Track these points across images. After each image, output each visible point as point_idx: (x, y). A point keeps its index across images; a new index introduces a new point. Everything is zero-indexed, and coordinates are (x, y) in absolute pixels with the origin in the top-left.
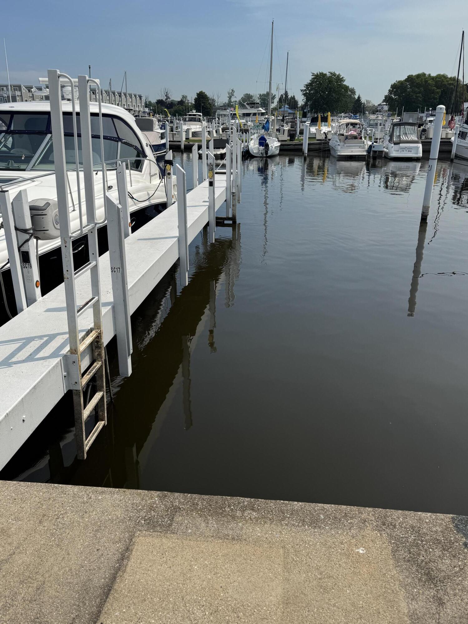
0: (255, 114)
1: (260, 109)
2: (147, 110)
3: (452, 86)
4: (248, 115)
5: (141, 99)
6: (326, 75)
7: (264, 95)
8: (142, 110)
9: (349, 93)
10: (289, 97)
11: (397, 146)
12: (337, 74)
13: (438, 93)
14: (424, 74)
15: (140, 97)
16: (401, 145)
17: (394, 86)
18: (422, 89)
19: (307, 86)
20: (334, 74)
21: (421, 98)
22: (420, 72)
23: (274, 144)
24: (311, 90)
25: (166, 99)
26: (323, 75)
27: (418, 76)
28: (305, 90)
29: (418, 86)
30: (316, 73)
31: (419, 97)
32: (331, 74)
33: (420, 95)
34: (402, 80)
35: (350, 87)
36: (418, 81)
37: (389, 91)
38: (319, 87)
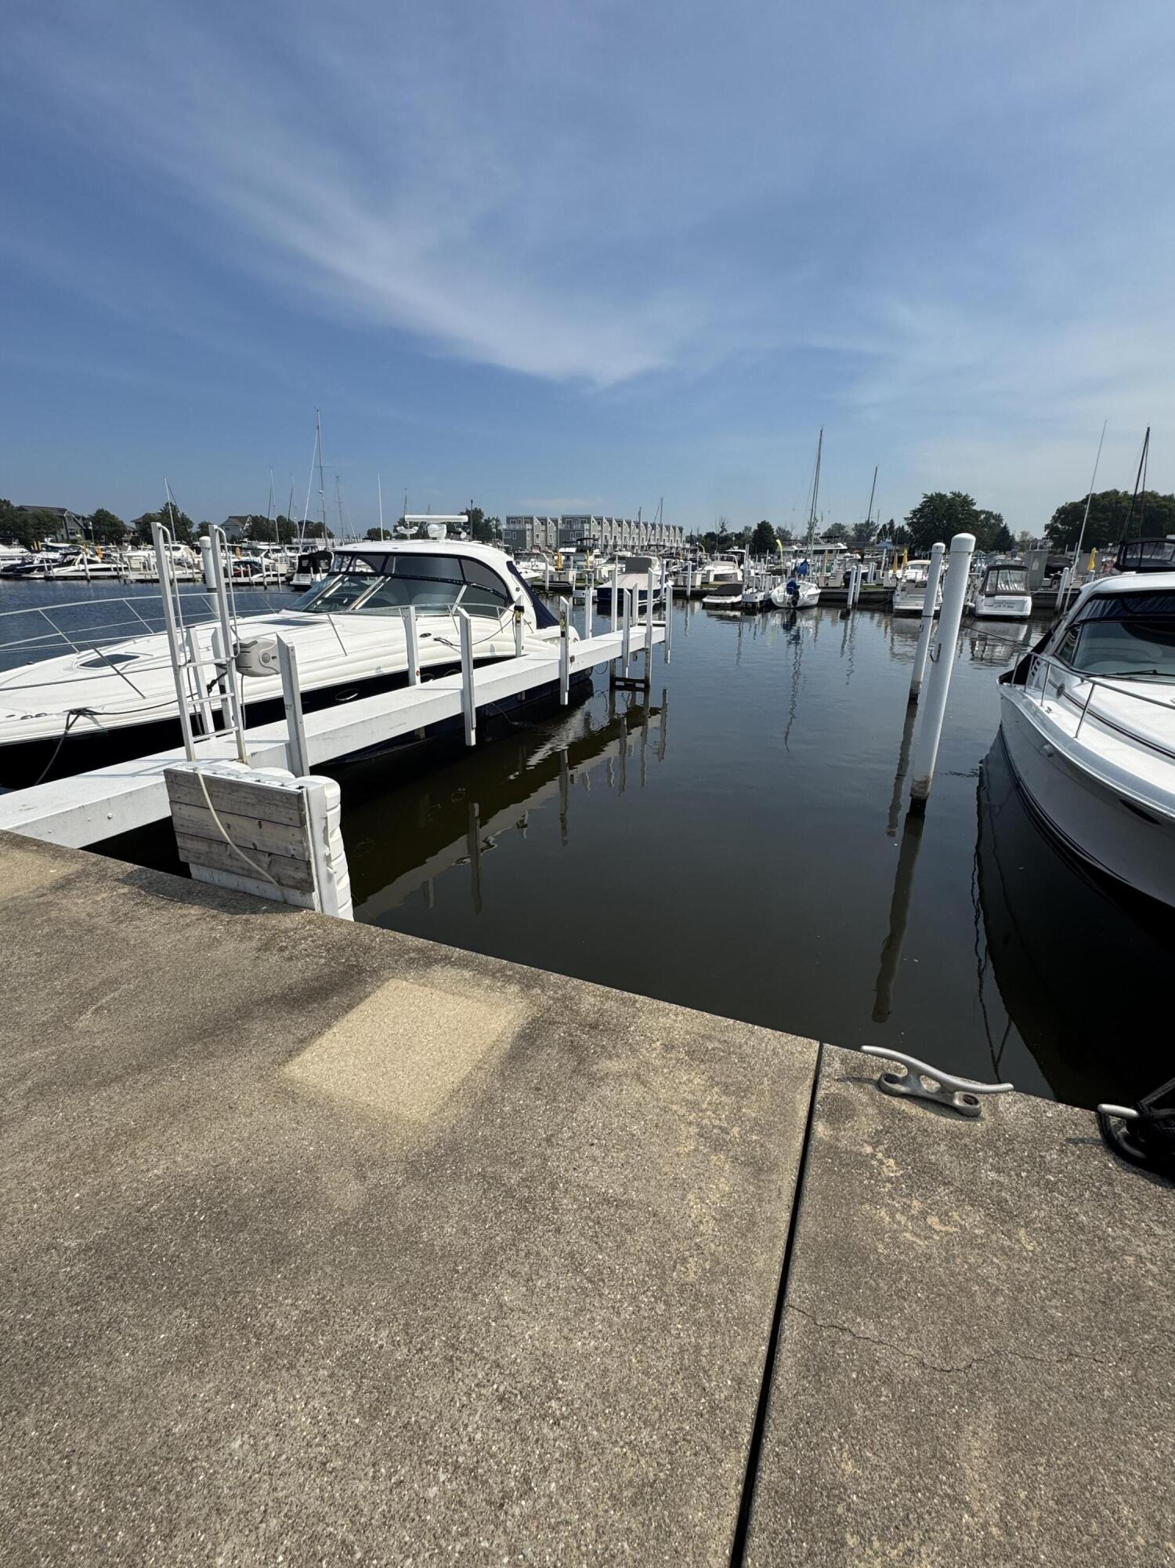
0: (830, 552)
1: (840, 544)
2: (688, 546)
3: (1165, 510)
4: (822, 552)
5: (681, 532)
6: (945, 496)
7: (862, 525)
8: (681, 545)
9: (993, 521)
10: (896, 527)
11: (990, 600)
12: (964, 494)
13: (1138, 520)
14: (1116, 492)
15: (681, 530)
16: (997, 598)
17: (1062, 512)
18: (1110, 514)
19: (914, 512)
20: (959, 495)
21: (1106, 527)
22: (1109, 489)
23: (809, 591)
24: (921, 517)
25: (722, 532)
26: (941, 497)
27: (1105, 495)
28: (912, 518)
29: (1104, 509)
30: (929, 494)
31: (1104, 526)
32: (954, 494)
33: (1106, 523)
34: (1077, 501)
35: (994, 513)
36: (1105, 502)
37: (1054, 517)
38: (933, 514)
